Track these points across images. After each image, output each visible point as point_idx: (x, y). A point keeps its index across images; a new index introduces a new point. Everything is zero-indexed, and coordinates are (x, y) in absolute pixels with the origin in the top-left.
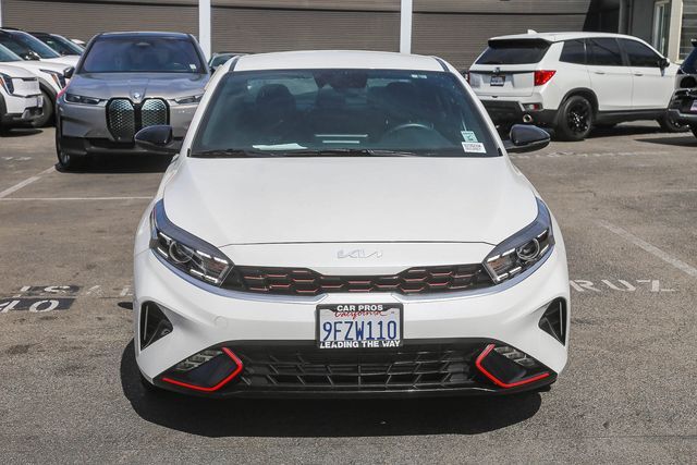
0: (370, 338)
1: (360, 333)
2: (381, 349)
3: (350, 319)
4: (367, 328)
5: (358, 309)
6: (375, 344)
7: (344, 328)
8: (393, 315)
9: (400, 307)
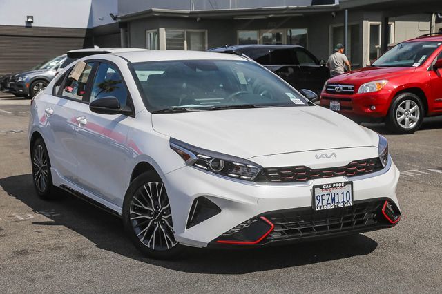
0: (339, 202)
1: (333, 200)
2: (344, 208)
3: (328, 192)
4: (336, 196)
5: (333, 186)
6: (341, 205)
7: (325, 197)
8: (348, 188)
9: (351, 183)
